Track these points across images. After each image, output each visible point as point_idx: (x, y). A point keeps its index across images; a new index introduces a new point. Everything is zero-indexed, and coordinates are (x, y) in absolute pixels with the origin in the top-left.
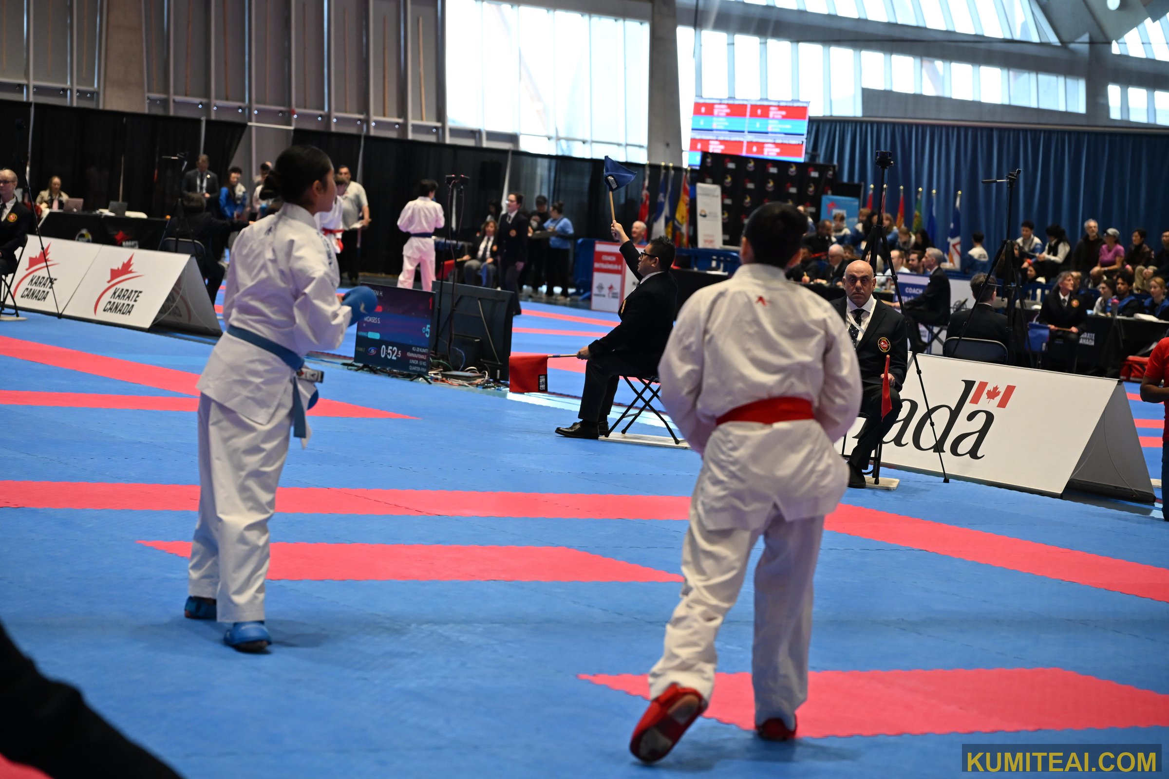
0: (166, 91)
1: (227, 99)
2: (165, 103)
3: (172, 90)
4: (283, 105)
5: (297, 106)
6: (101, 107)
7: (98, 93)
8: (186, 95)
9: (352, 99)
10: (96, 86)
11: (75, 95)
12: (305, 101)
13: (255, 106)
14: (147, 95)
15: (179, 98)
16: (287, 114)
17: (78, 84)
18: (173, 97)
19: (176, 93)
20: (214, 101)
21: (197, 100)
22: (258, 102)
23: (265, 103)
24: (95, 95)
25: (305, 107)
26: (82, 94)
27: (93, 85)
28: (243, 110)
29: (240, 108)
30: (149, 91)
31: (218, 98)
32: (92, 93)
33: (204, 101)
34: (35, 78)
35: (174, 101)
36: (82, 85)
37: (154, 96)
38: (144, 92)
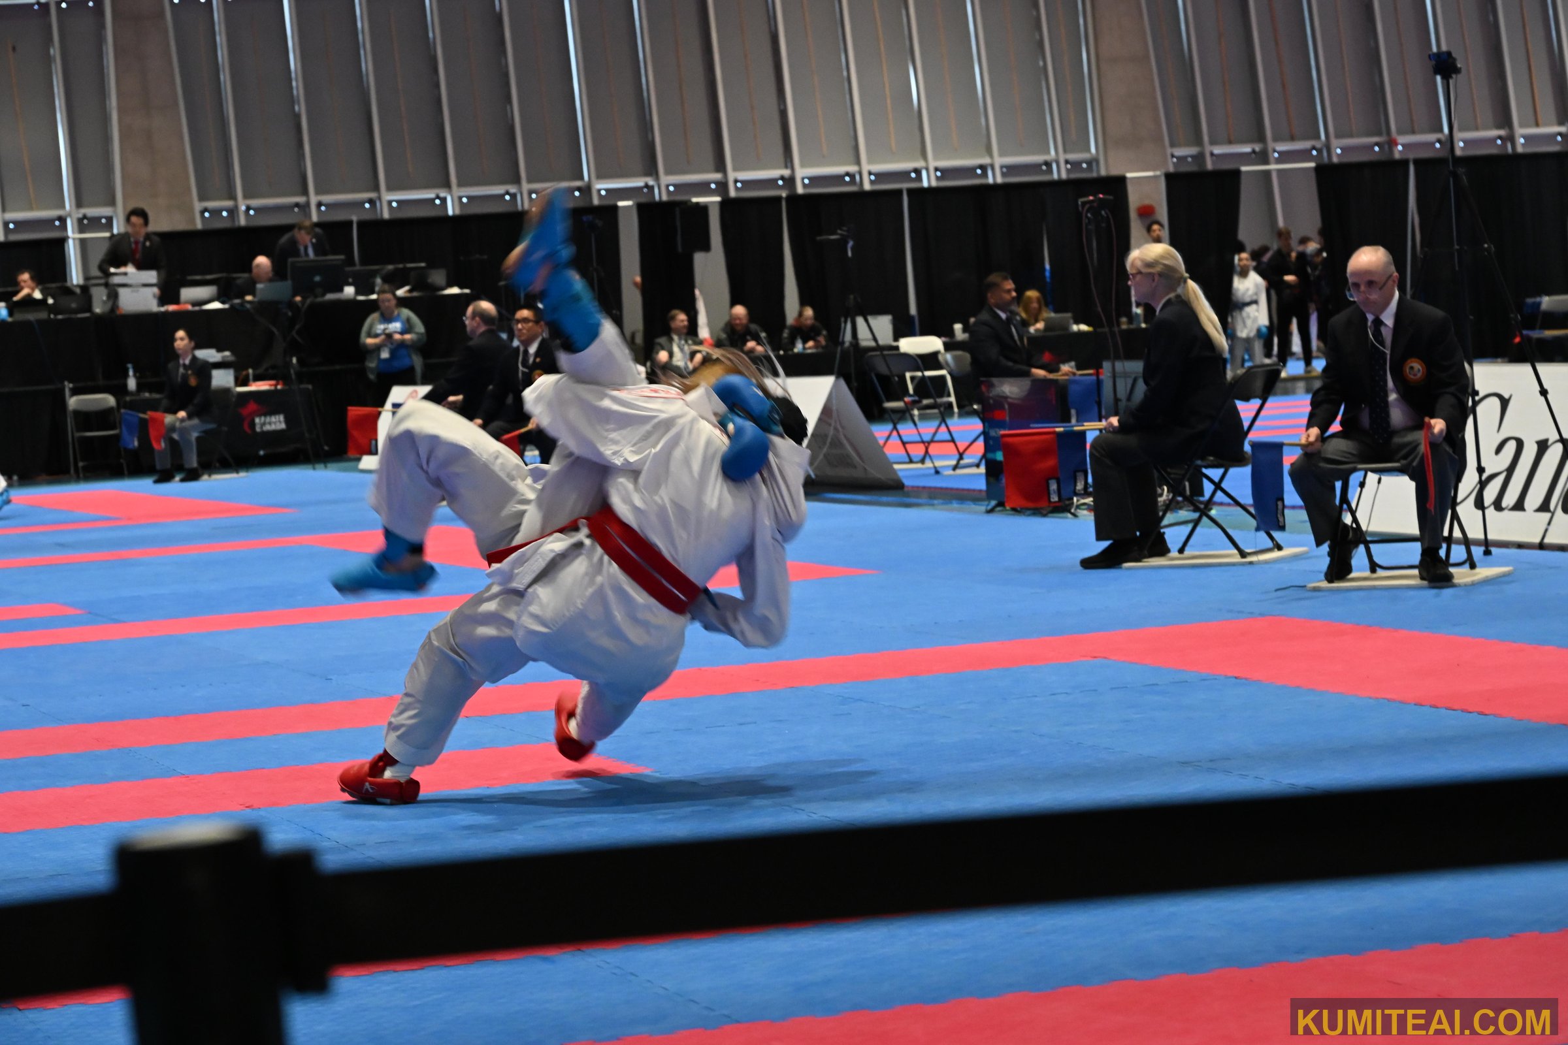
0: (1198, 141)
1: (1292, 138)
2: (1199, 158)
3: (1206, 138)
4: (1379, 134)
5: (1401, 132)
7: (1097, 161)
8: (1230, 142)
9: (1485, 110)
10: (1093, 150)
11: (1064, 166)
12: (1412, 121)
13: (1335, 142)
14: (1169, 151)
15: (1217, 150)
16: (1386, 147)
17: (1065, 151)
18: (1208, 149)
19: (1213, 142)
20: (1271, 144)
21: (1247, 149)
22: (1338, 136)
23: (1351, 136)
24: (1094, 164)
25: (1413, 132)
26: (1076, 165)
27: (1089, 150)
28: (1319, 151)
29: (1314, 148)
30: (1172, 145)
31: (1276, 139)
32: (1089, 163)
33: (1257, 148)
34: (1001, 155)
35: (1212, 154)
36: (1072, 151)
37: (1180, 152)
38: (1163, 147)
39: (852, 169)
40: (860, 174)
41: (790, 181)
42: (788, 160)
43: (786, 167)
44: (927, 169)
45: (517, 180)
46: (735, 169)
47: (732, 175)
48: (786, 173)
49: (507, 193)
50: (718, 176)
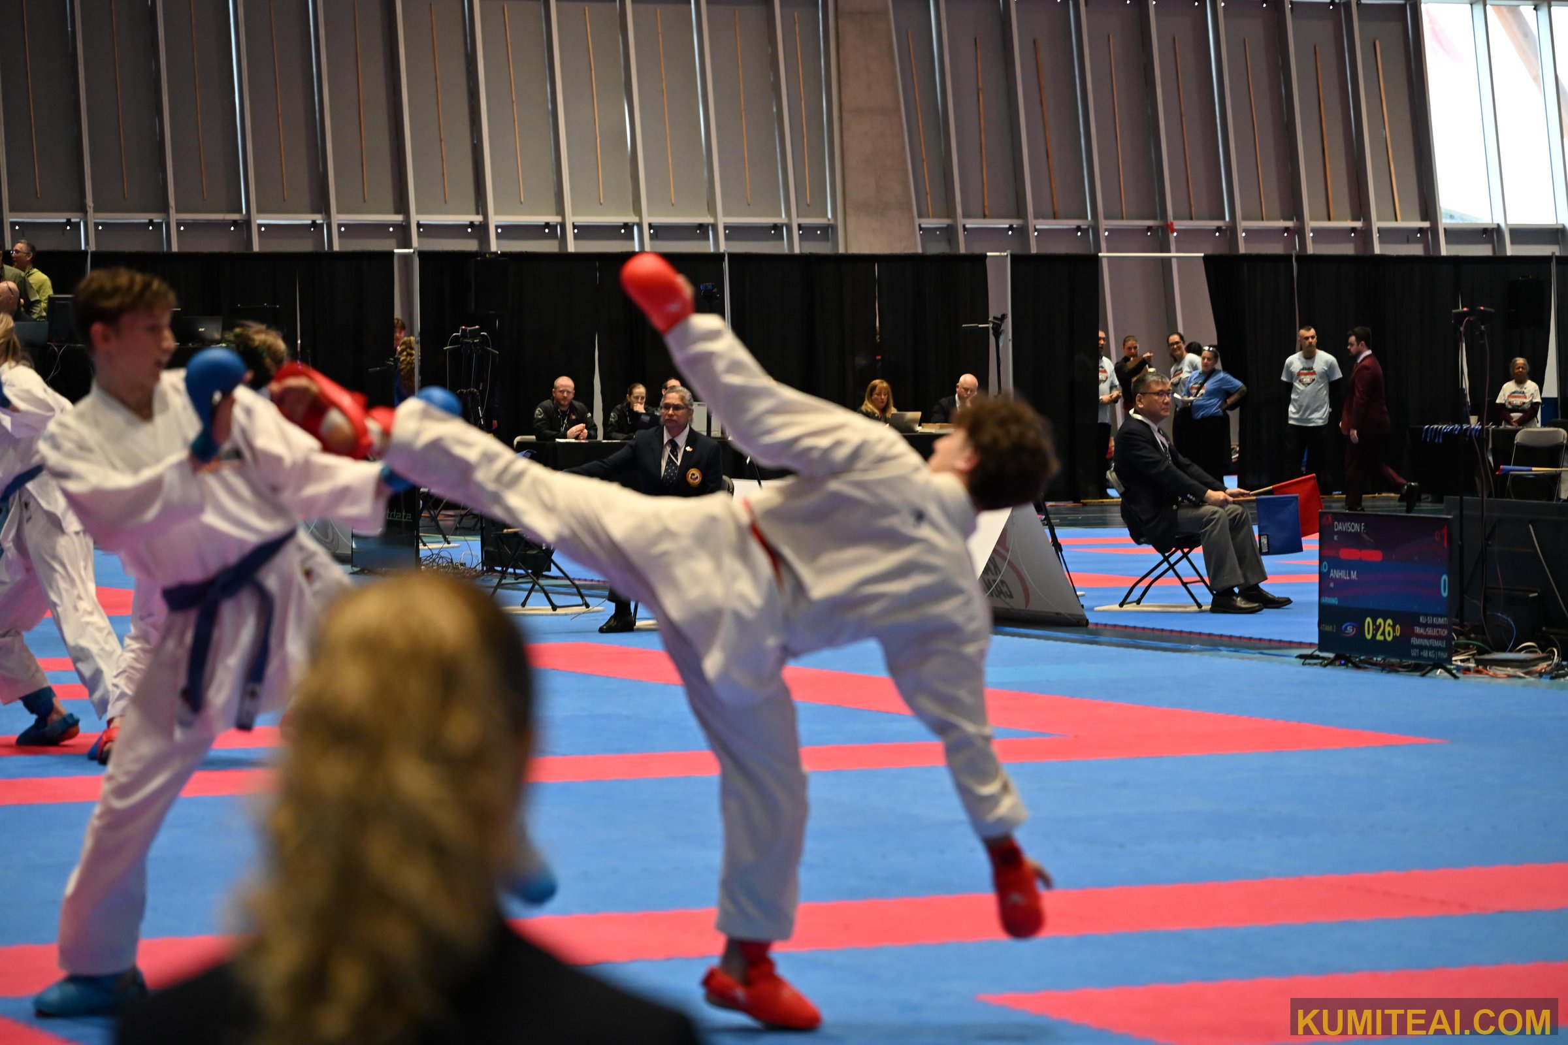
0: (950, 212)
1: (1055, 217)
2: (949, 233)
3: (959, 210)
4: (1153, 217)
5: (1177, 218)
6: (841, 250)
7: (834, 228)
8: (985, 216)
9: (1271, 196)
10: (830, 216)
11: (796, 233)
12: (1190, 204)
13: (1103, 223)
14: (917, 221)
15: (971, 224)
16: (1159, 233)
17: (800, 214)
18: (961, 221)
19: (966, 215)
20: (1032, 222)
21: (1004, 224)
22: (1108, 216)
23: (1121, 217)
24: (830, 232)
25: (1190, 218)
26: (807, 232)
27: (824, 214)
28: (1085, 232)
29: (1079, 229)
30: (920, 216)
31: (1039, 215)
32: (825, 228)
33: (1016, 223)
34: (725, 214)
35: (965, 229)
36: (806, 216)
37: (929, 223)
38: (912, 218)
39: (554, 219)
40: (563, 226)
41: (481, 230)
42: (480, 206)
43: (478, 213)
44: (640, 226)
45: (165, 209)
46: (418, 212)
47: (415, 218)
48: (478, 219)
49: (151, 222)
50: (399, 218)
